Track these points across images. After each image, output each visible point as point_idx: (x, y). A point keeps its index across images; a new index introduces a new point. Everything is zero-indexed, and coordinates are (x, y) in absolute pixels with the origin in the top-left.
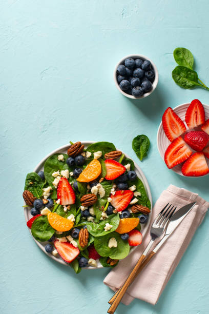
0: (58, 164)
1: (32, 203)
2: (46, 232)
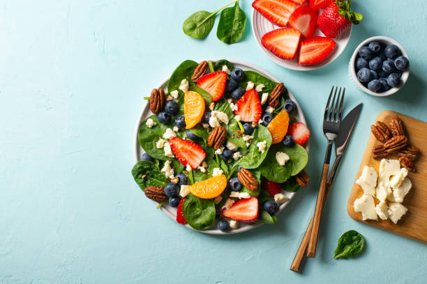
0: (152, 132)
1: (164, 195)
2: (205, 210)
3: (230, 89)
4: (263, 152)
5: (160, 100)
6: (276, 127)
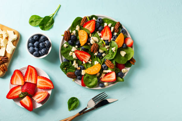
0: (67, 49)
1: (75, 75)
2: (93, 80)
3: (97, 27)
5: (68, 35)
6: (119, 41)
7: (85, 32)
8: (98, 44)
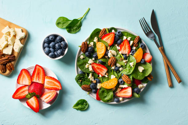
0: (83, 61)
2: (108, 94)
3: (116, 40)
4: (132, 67)
5: (86, 47)
6: (137, 55)
7: (103, 44)
8: (116, 57)
